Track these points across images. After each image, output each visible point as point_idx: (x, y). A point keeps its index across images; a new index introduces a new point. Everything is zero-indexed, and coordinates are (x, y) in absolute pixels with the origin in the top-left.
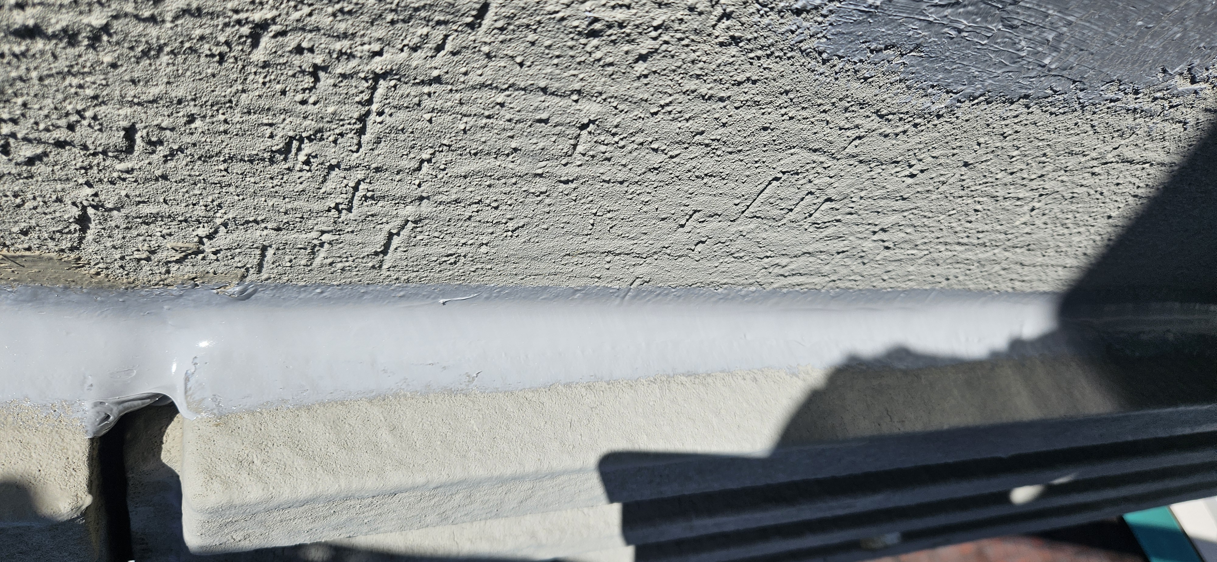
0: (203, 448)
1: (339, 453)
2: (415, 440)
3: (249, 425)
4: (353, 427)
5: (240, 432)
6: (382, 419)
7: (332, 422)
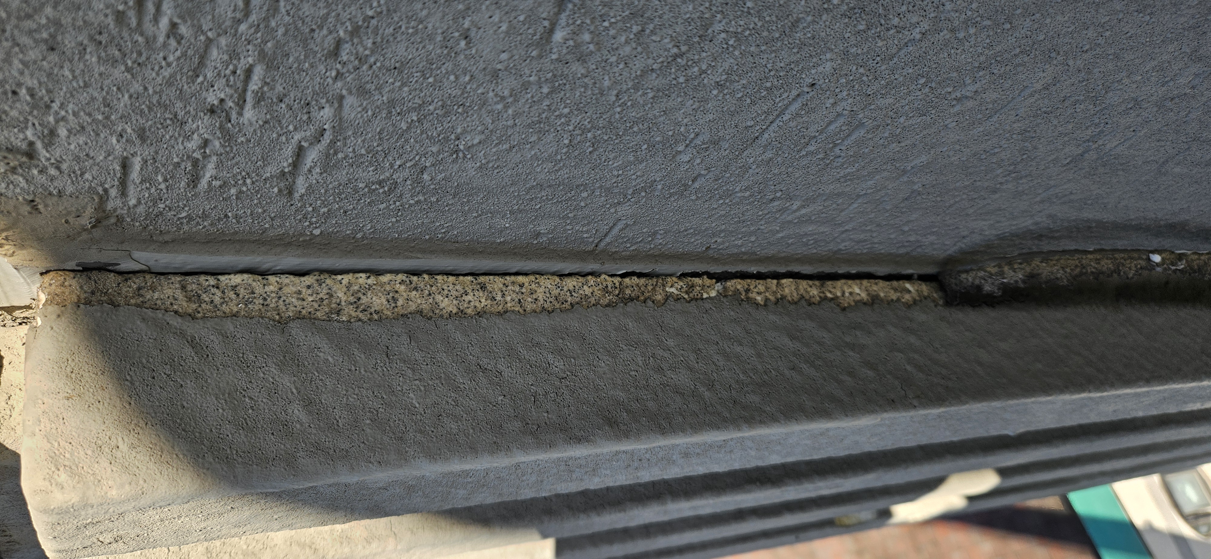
0: (49, 428)
1: (236, 435)
4: (256, 402)
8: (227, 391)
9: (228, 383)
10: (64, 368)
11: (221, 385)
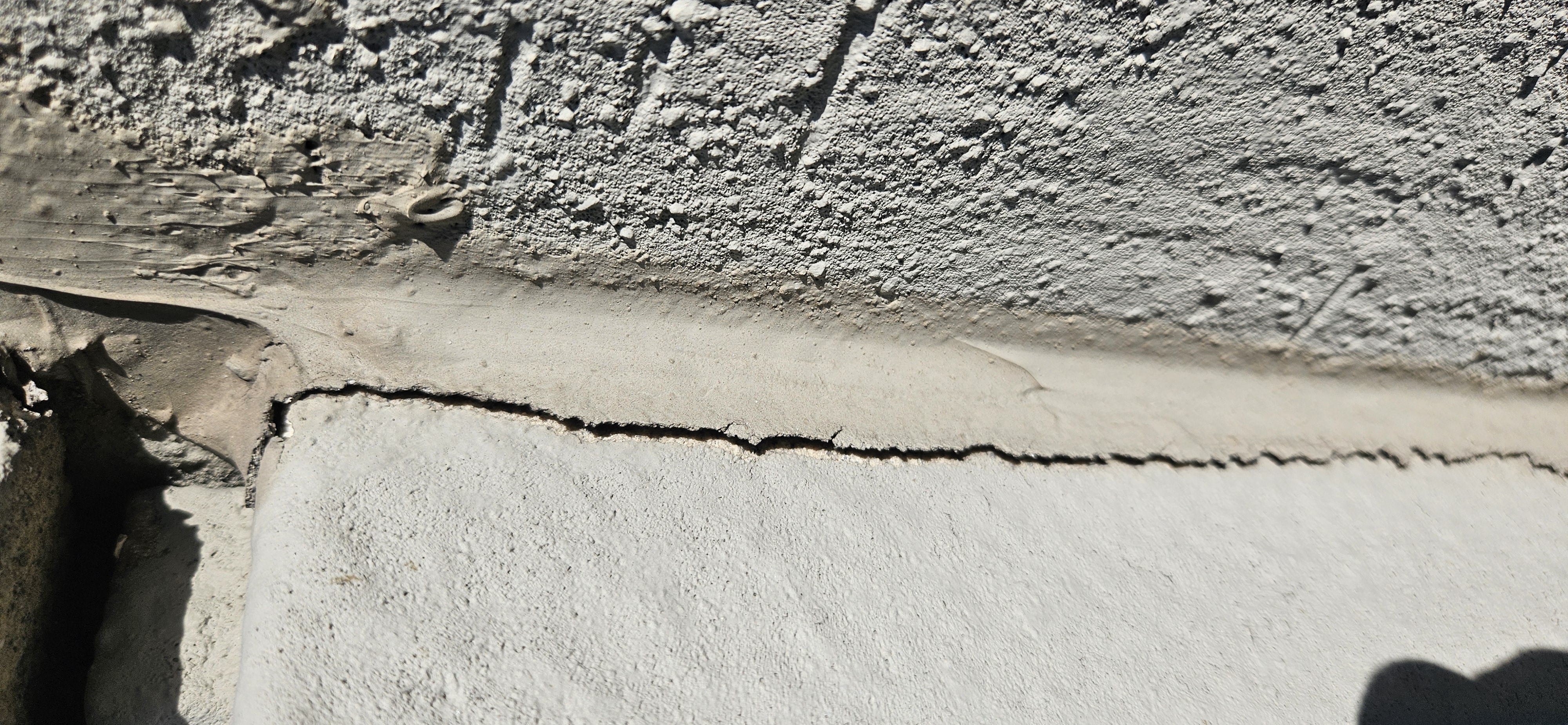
0: (299, 646)
1: (689, 680)
2: (884, 653)
3: (436, 587)
4: (719, 611)
5: (409, 605)
6: (792, 593)
7: (661, 594)
8: (661, 586)
9: (659, 569)
10: (335, 520)
11: (646, 572)
